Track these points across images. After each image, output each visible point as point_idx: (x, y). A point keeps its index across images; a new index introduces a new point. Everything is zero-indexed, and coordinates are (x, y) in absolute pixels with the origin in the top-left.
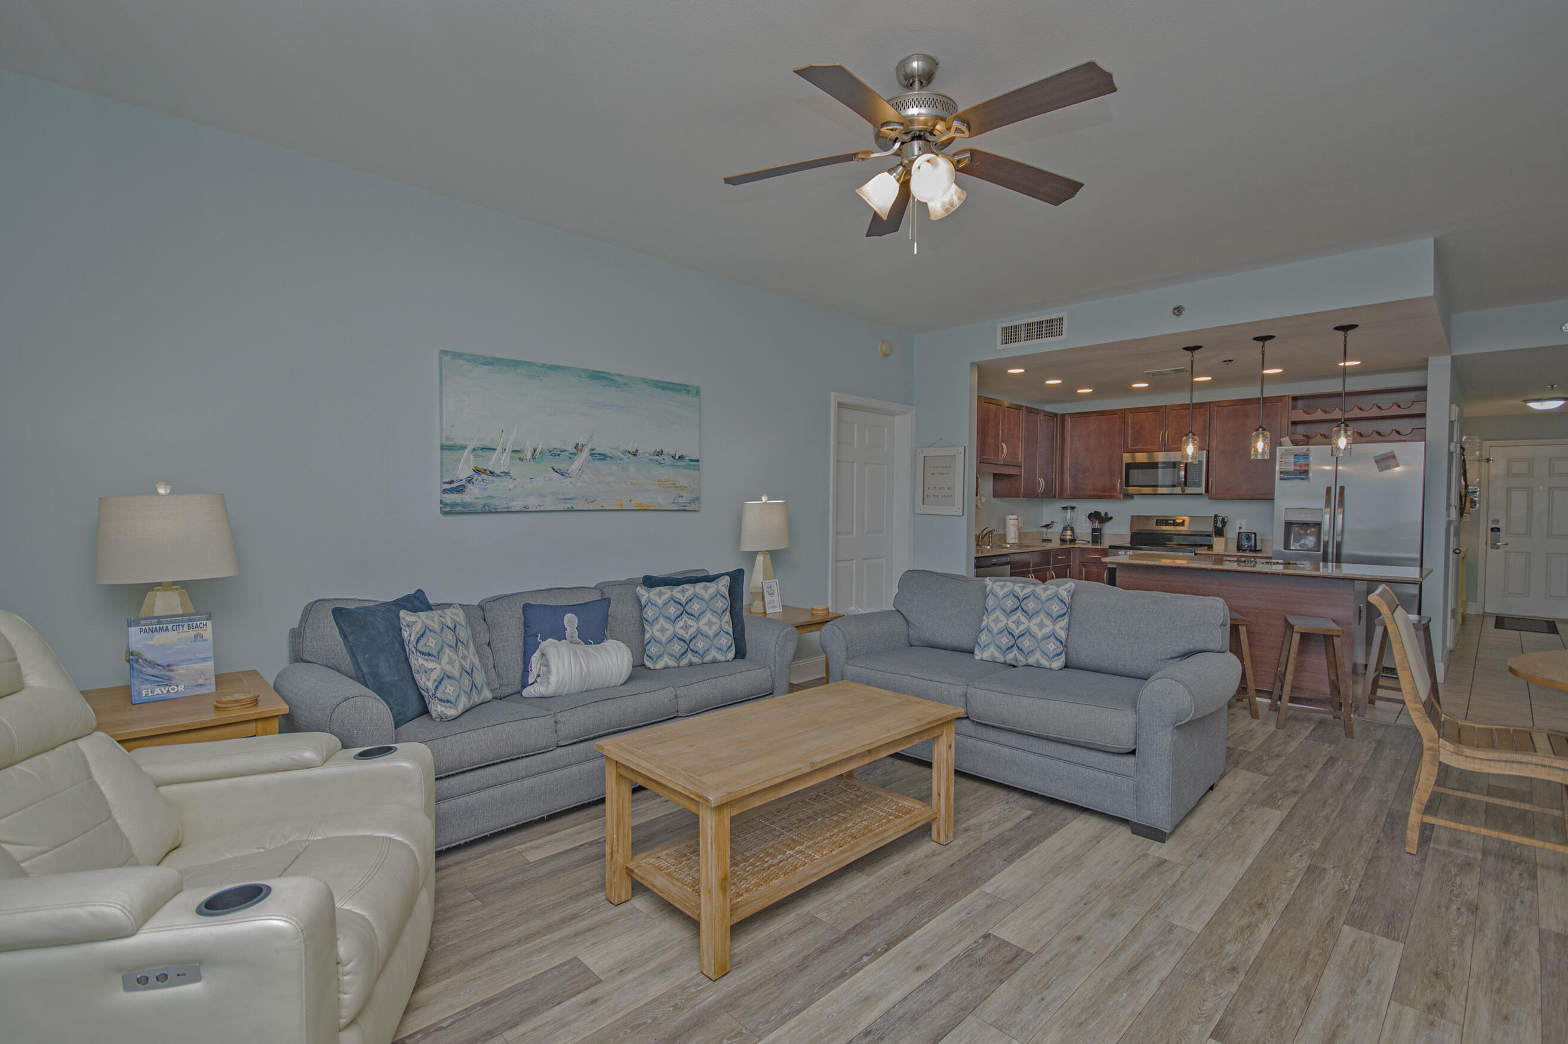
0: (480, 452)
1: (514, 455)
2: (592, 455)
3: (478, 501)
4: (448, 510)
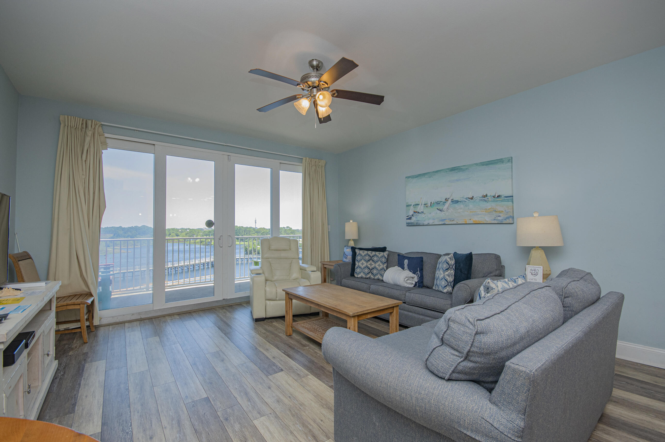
0: (415, 206)
1: (425, 205)
2: (452, 202)
3: (415, 222)
4: (409, 225)
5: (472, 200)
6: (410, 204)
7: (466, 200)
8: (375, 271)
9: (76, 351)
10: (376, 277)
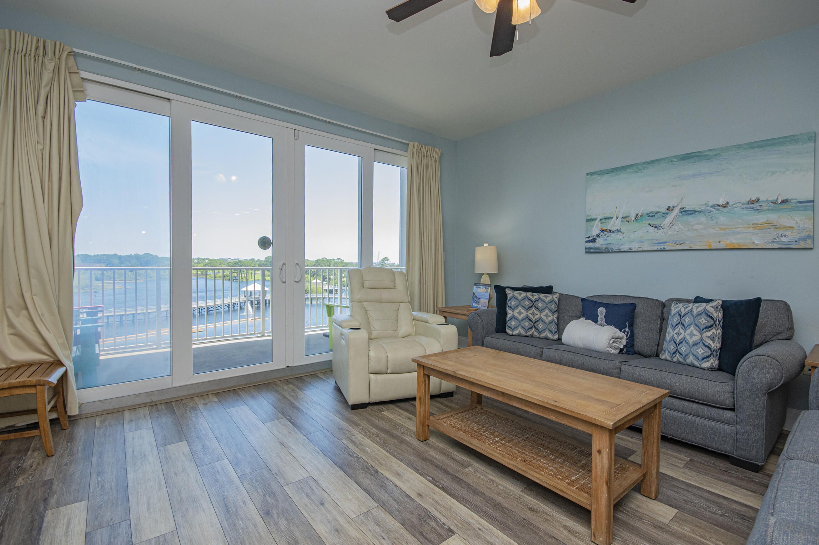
0: (604, 221)
1: (623, 220)
2: (681, 212)
3: (602, 246)
4: (589, 251)
5: (725, 209)
6: (593, 217)
7: (711, 209)
8: (540, 326)
9: (30, 477)
10: (543, 335)
